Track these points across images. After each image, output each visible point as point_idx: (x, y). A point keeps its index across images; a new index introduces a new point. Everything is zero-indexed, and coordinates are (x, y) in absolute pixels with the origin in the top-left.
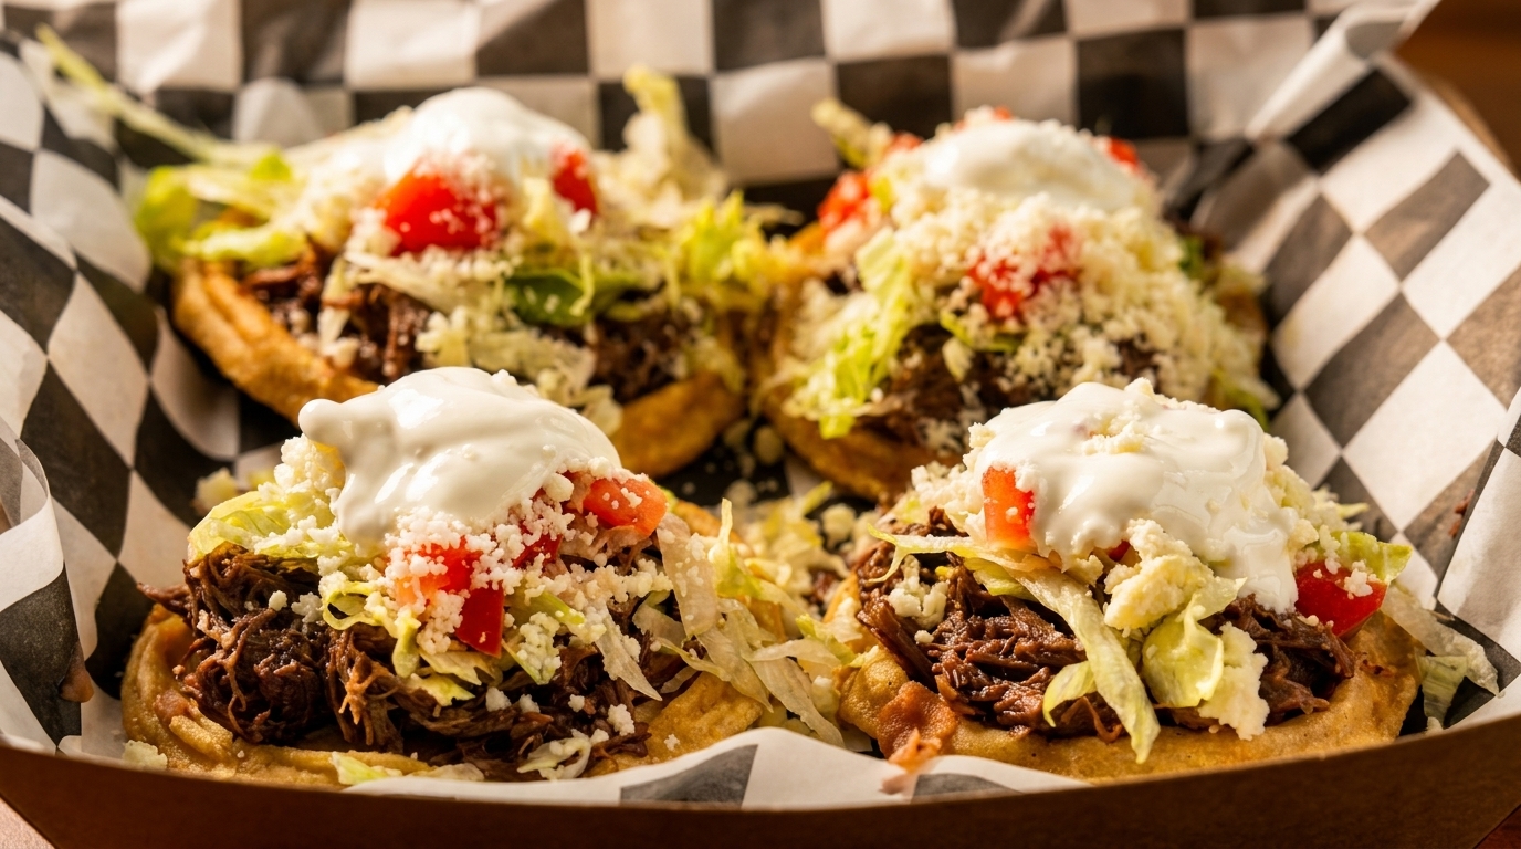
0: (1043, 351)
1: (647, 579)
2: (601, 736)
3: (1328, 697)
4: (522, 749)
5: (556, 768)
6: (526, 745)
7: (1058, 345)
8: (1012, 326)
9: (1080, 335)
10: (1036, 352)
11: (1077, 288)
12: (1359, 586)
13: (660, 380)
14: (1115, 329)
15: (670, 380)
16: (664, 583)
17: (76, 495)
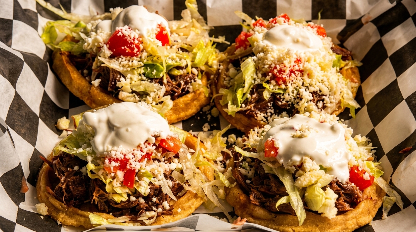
0: (291, 94)
1: (175, 165)
2: (160, 210)
3: (354, 208)
4: (139, 213)
5: (147, 220)
6: (140, 212)
7: (295, 92)
8: (283, 86)
9: (302, 90)
10: (289, 95)
11: (302, 75)
12: (367, 177)
13: (185, 92)
14: (312, 89)
15: (188, 92)
16: (180, 166)
17: (23, 131)
